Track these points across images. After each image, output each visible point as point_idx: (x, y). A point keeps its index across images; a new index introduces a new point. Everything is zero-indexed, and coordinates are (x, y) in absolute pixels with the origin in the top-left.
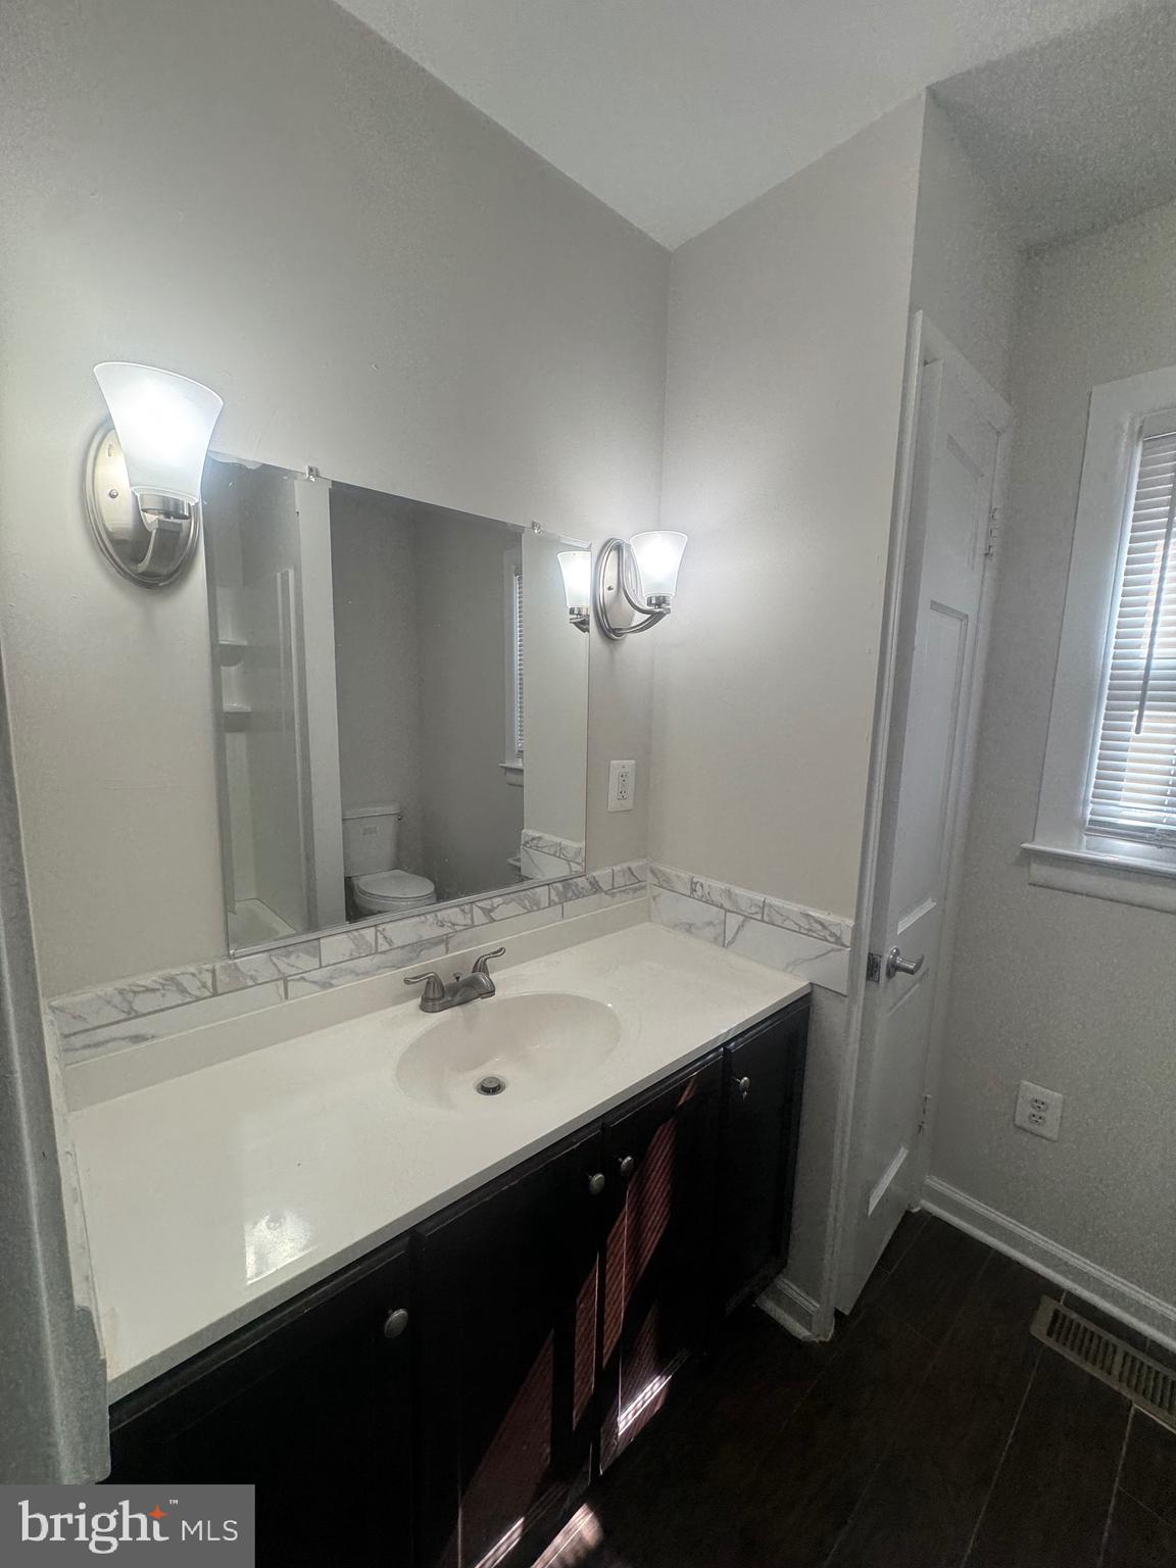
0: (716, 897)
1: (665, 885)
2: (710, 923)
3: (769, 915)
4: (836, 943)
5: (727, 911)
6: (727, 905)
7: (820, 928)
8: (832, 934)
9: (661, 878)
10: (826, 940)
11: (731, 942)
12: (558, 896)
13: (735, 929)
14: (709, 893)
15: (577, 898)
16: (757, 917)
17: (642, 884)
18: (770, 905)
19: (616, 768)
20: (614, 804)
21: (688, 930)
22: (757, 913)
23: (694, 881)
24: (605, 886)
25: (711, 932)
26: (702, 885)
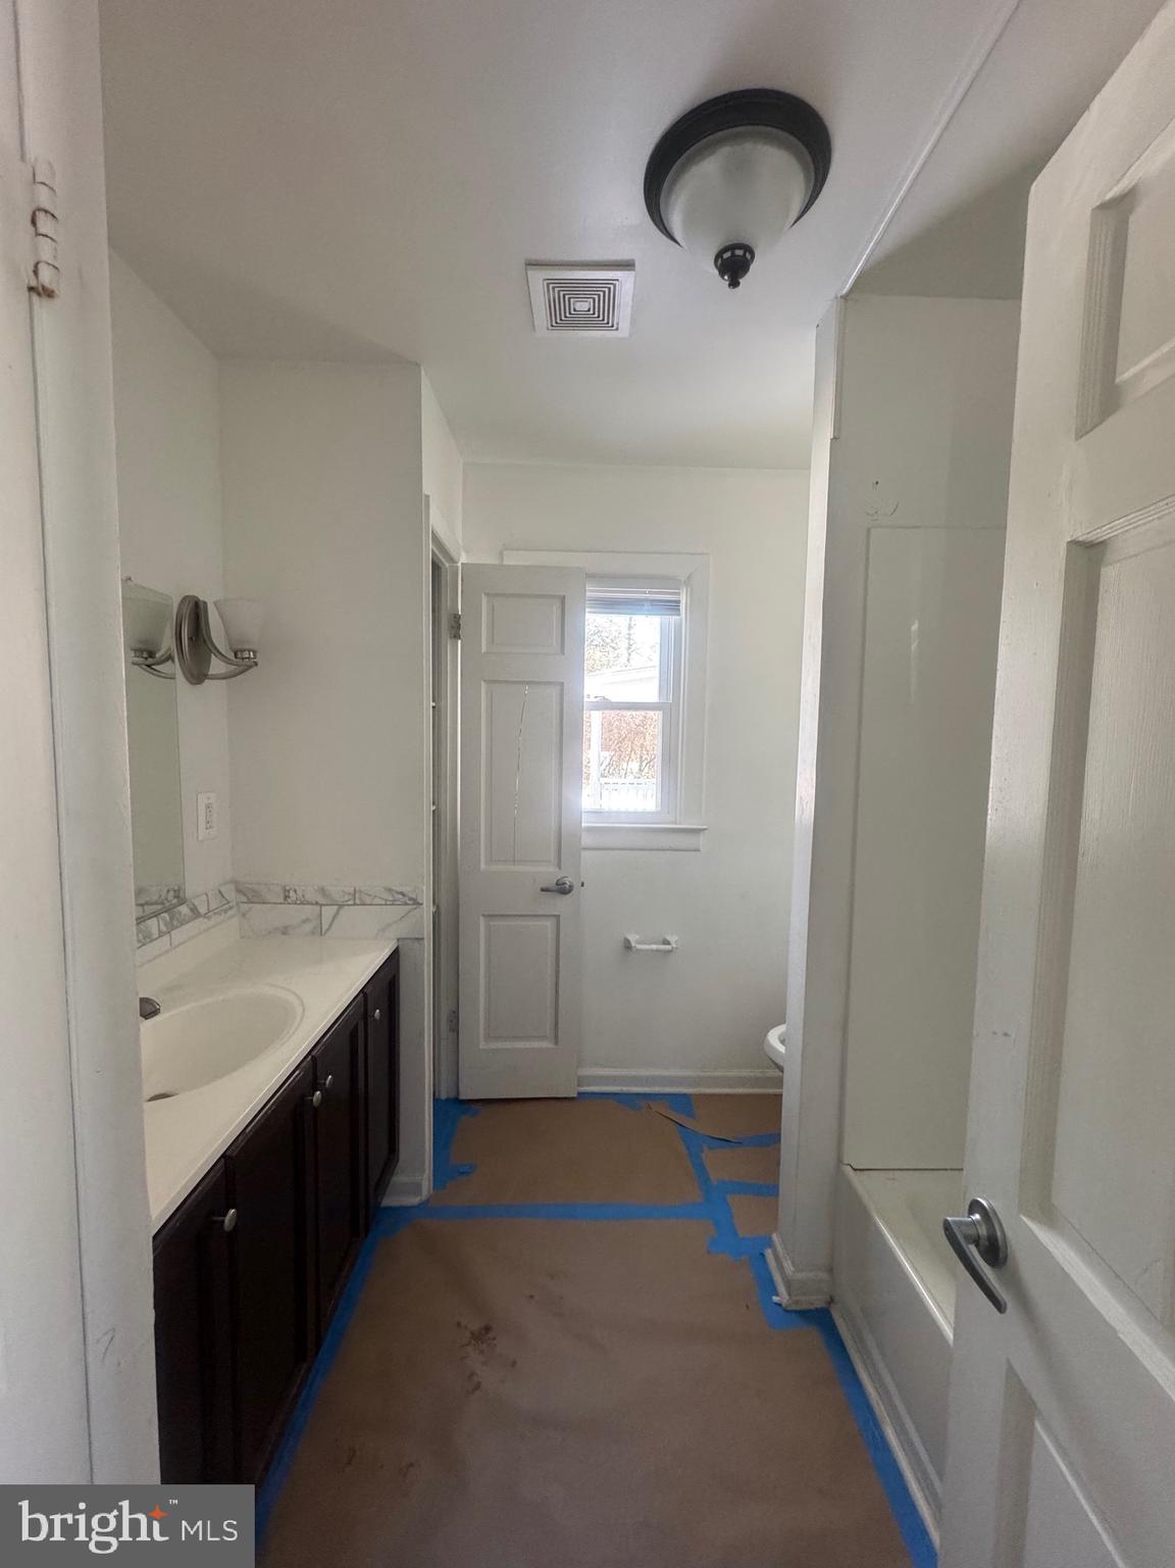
0: (309, 897)
1: (256, 900)
2: (306, 921)
3: (360, 899)
4: (413, 904)
5: (321, 905)
6: (322, 901)
7: (400, 896)
8: (411, 899)
9: (250, 895)
10: (406, 904)
11: (328, 930)
12: (166, 925)
13: (331, 919)
14: (303, 896)
15: (183, 924)
16: (350, 903)
17: (231, 904)
18: (360, 891)
19: (203, 800)
20: (202, 832)
21: (284, 933)
22: (349, 900)
23: (287, 888)
24: (203, 910)
25: (308, 927)
26: (295, 891)
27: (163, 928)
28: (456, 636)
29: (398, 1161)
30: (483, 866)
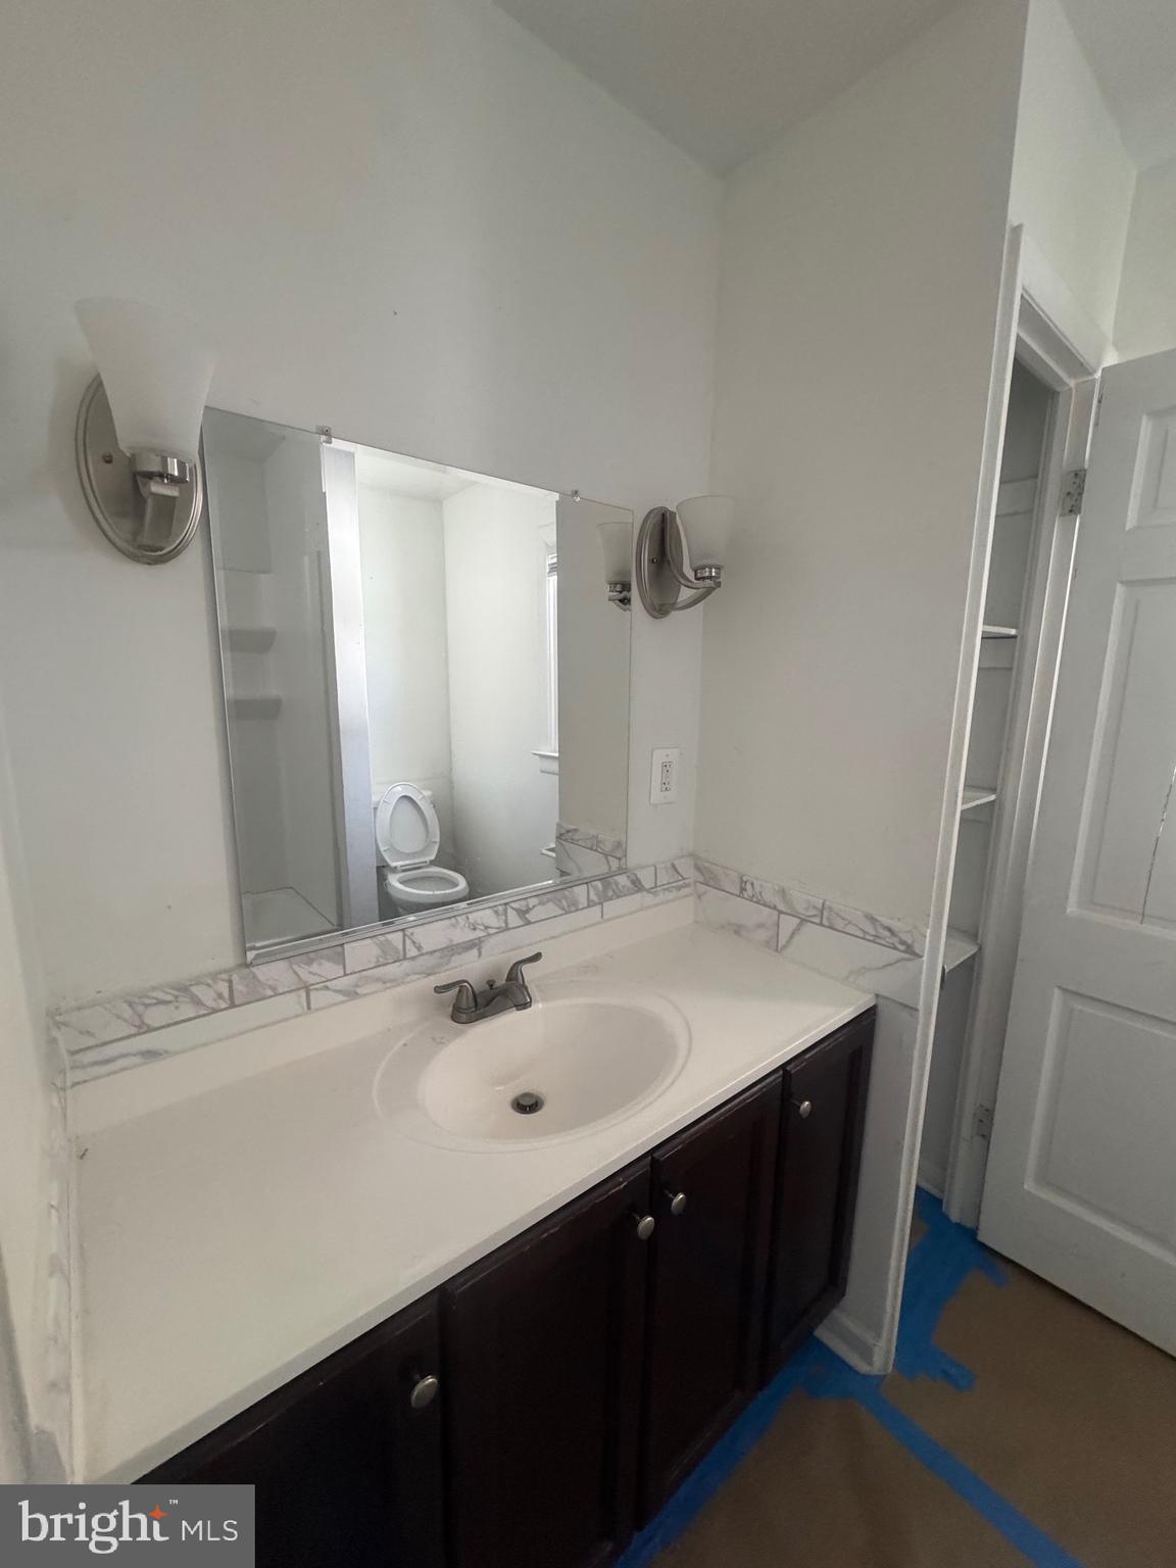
0: (768, 897)
1: (712, 883)
2: (761, 926)
3: (828, 919)
5: (780, 912)
6: (781, 907)
7: (888, 934)
8: (903, 942)
9: (707, 875)
10: (895, 948)
11: (784, 947)
12: (597, 895)
13: (789, 935)
14: (760, 893)
15: (618, 897)
16: (813, 920)
17: (687, 881)
18: (830, 908)
19: (659, 757)
20: (657, 795)
21: (737, 932)
22: (815, 916)
23: (745, 879)
24: (648, 884)
25: (762, 935)
26: (752, 884)
27: (593, 897)
28: (1074, 510)
29: (843, 1294)
30: (1072, 908)
